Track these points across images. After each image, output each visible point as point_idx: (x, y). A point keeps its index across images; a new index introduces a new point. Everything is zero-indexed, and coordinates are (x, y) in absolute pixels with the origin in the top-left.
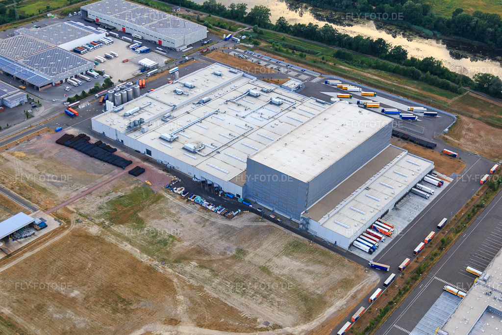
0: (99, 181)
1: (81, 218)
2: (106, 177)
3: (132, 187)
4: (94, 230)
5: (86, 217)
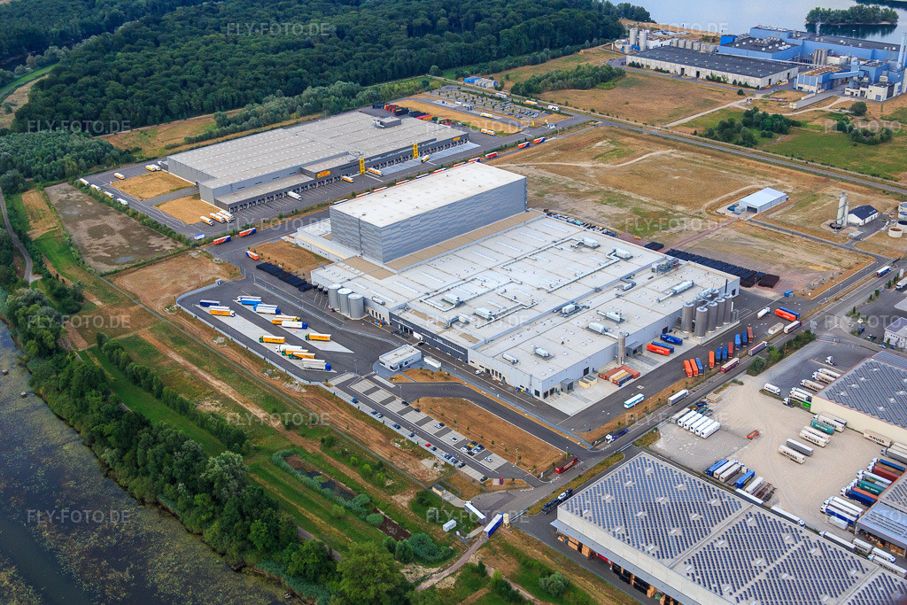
0: (697, 242)
1: (698, 215)
2: (689, 245)
3: (655, 237)
4: (680, 208)
5: (693, 217)
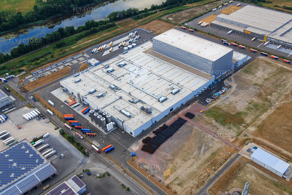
2: (196, 128)
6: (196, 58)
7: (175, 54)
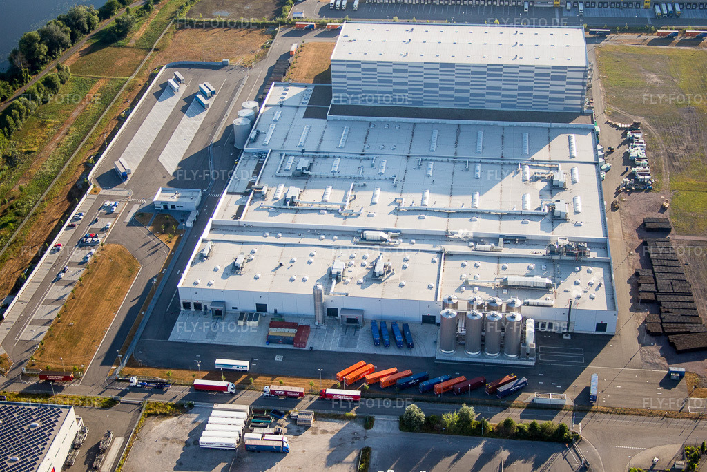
6: (520, 74)
7: (436, 85)
